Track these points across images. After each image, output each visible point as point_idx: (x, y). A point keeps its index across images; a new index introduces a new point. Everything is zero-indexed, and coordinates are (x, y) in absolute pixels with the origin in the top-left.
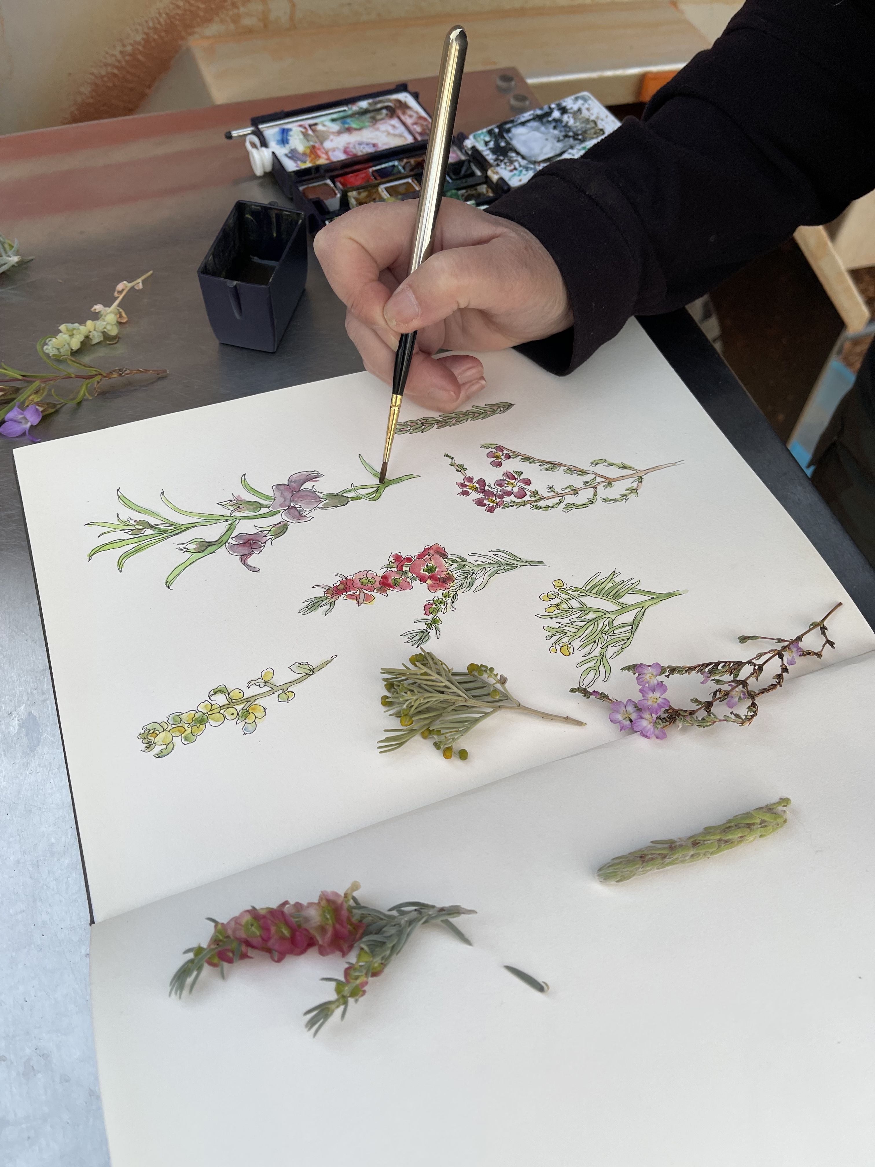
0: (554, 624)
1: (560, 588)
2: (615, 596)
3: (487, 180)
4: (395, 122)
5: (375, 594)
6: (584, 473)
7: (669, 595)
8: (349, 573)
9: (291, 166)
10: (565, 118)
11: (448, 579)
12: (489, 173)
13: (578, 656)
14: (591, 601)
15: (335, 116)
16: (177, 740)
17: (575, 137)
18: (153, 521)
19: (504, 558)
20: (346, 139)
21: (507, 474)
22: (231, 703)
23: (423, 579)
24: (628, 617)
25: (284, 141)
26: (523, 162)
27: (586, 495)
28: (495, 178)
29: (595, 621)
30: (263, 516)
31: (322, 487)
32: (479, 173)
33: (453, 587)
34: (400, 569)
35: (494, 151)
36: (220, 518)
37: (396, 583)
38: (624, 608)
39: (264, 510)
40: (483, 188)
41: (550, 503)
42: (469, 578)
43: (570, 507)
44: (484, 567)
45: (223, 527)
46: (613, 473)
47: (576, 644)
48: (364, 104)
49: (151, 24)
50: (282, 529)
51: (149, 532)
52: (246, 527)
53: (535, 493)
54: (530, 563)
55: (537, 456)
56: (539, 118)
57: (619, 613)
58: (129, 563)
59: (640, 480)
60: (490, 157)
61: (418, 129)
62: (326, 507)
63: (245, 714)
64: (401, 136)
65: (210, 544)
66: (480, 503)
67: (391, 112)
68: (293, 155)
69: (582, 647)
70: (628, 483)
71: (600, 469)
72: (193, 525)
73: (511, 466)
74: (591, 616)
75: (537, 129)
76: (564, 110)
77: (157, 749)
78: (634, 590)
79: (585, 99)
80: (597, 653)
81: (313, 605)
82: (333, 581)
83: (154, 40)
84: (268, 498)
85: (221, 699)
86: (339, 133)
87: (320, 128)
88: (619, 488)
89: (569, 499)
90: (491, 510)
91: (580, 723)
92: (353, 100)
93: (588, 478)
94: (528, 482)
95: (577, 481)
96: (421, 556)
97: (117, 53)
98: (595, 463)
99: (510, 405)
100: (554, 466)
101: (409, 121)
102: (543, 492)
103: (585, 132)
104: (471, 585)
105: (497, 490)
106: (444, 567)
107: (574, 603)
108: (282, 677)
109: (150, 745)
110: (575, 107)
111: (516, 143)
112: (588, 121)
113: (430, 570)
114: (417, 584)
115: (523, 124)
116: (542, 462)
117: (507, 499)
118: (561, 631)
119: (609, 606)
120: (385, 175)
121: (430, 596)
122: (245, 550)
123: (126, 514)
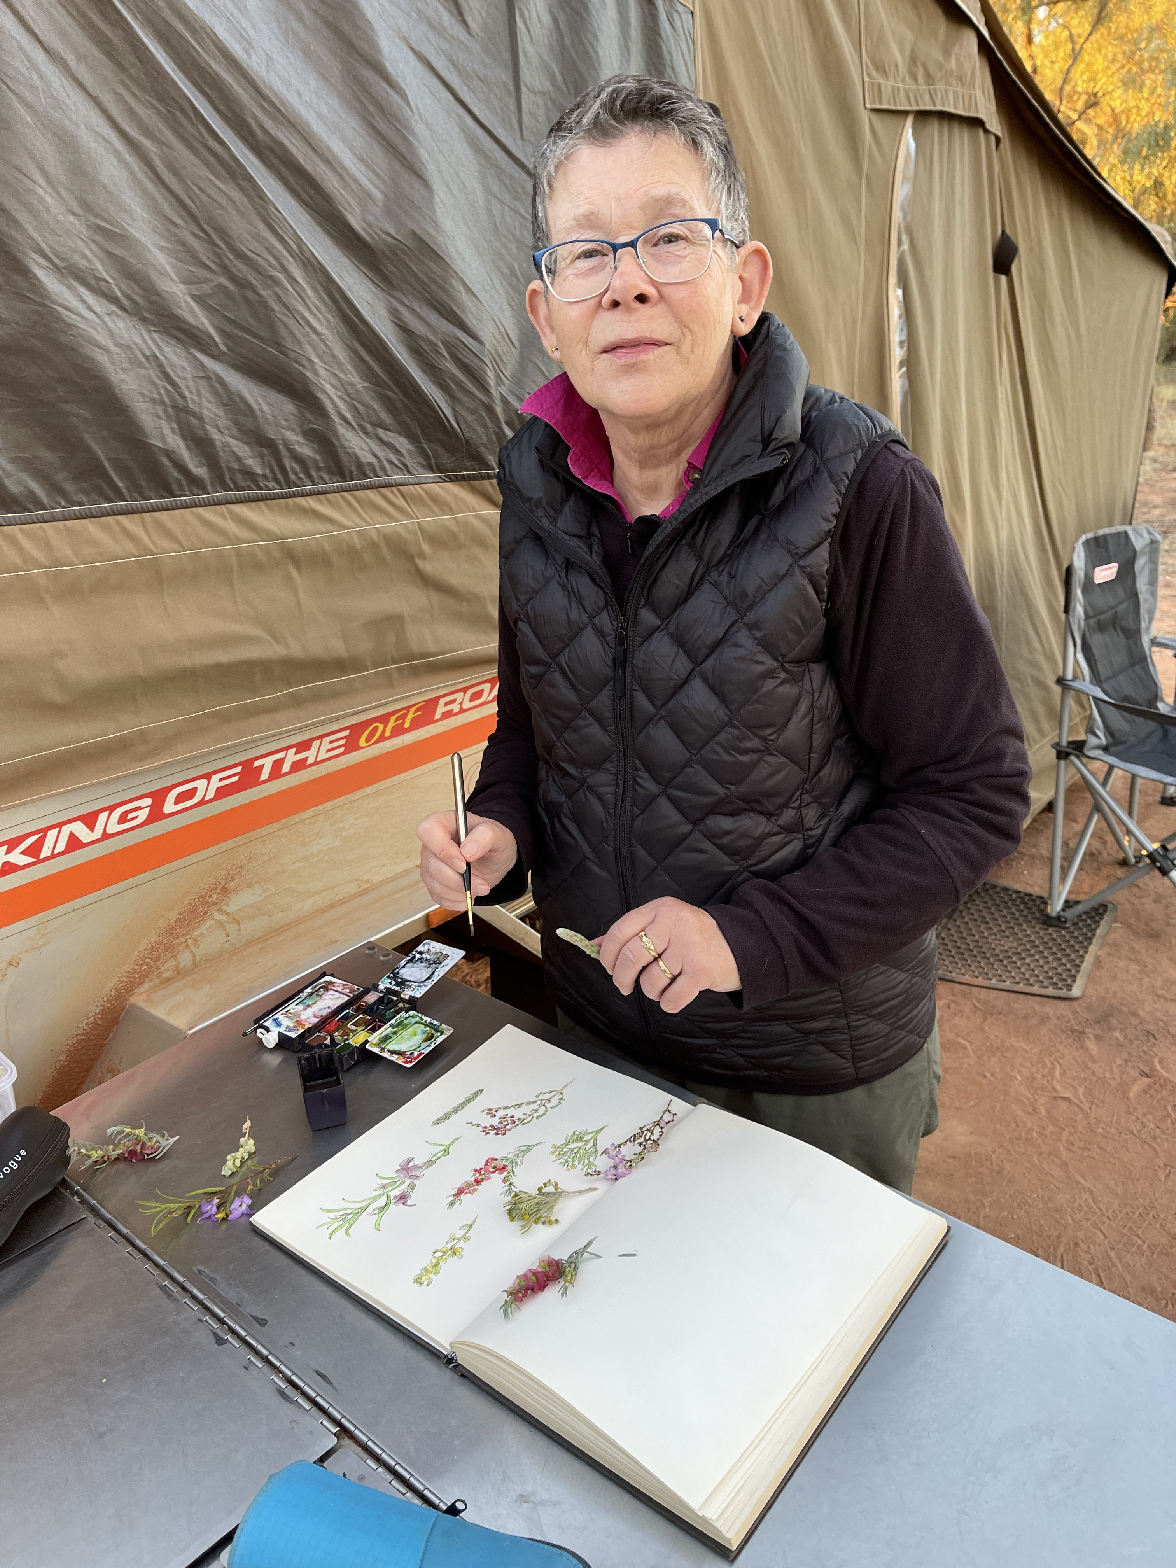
0: (562, 1160)
1: (556, 1147)
2: (581, 1139)
3: (403, 1000)
4: (331, 992)
5: (476, 1187)
6: (535, 1102)
7: (602, 1129)
8: (459, 1186)
9: (293, 1035)
10: (424, 956)
11: (504, 1167)
12: (402, 996)
13: (580, 1167)
14: (572, 1146)
15: (297, 1002)
16: (432, 1276)
17: (435, 962)
18: (349, 1212)
19: (524, 1148)
20: (310, 1012)
21: (501, 1118)
22: (445, 1253)
23: (493, 1172)
24: (591, 1144)
25: (279, 1025)
26: (417, 984)
27: (542, 1110)
28: (407, 997)
29: (578, 1151)
30: (400, 1185)
31: (417, 1162)
32: (395, 999)
33: (509, 1168)
34: (480, 1174)
35: (397, 984)
36: (380, 1196)
37: (482, 1180)
38: (587, 1142)
39: (398, 1183)
40: (401, 1005)
41: (529, 1119)
42: (514, 1162)
43: (538, 1117)
44: (517, 1155)
45: (385, 1198)
46: (548, 1096)
47: (576, 1163)
48: (309, 990)
49: (105, 999)
50: (413, 1186)
51: (350, 1217)
52: (397, 1192)
53: (519, 1119)
54: (536, 1145)
55: (509, 1105)
56: (411, 961)
57: (586, 1144)
58: (350, 1232)
59: (562, 1093)
60: (397, 989)
61: (348, 991)
62: (427, 1168)
63: (454, 1253)
64: (339, 998)
65: (384, 1207)
66: (497, 1134)
67: (326, 989)
68: (289, 1029)
69: (579, 1163)
70: (558, 1096)
71: (541, 1097)
72: (369, 1204)
73: (501, 1113)
74: (575, 1151)
75: (413, 967)
76: (421, 953)
77: (426, 1283)
78: (586, 1134)
79: (429, 944)
80: (586, 1162)
81: (452, 1204)
82: (455, 1192)
83: (108, 1008)
84: (396, 1178)
85: (439, 1254)
86: (305, 1009)
87: (292, 1011)
88: (555, 1101)
89: (536, 1115)
90: (504, 1134)
91: (596, 1189)
92: (302, 991)
93: (539, 1103)
94: (513, 1117)
95: (535, 1106)
96: (486, 1165)
97: (83, 1025)
98: (538, 1096)
99: (482, 1090)
100: (520, 1105)
101: (340, 989)
102: (523, 1117)
103: (438, 959)
104: (517, 1164)
105: (501, 1126)
106: (500, 1164)
107: (565, 1150)
108: (459, 1234)
109: (421, 1284)
110: (426, 950)
111: (405, 977)
112: (436, 953)
113: (494, 1167)
114: (492, 1175)
115: (404, 967)
116: (514, 1106)
117: (508, 1127)
118: (566, 1162)
119: (581, 1144)
120: (347, 1018)
121: (502, 1176)
122: (403, 1201)
123: (332, 1215)
